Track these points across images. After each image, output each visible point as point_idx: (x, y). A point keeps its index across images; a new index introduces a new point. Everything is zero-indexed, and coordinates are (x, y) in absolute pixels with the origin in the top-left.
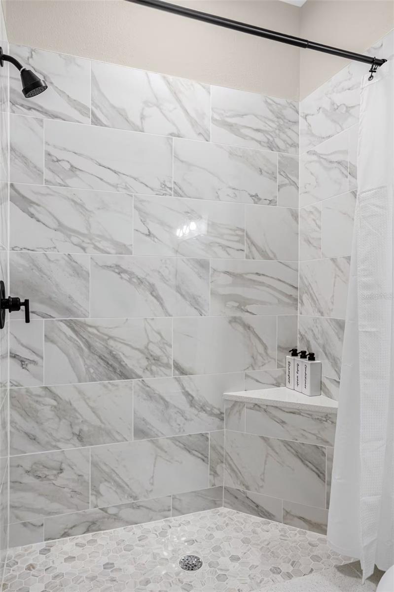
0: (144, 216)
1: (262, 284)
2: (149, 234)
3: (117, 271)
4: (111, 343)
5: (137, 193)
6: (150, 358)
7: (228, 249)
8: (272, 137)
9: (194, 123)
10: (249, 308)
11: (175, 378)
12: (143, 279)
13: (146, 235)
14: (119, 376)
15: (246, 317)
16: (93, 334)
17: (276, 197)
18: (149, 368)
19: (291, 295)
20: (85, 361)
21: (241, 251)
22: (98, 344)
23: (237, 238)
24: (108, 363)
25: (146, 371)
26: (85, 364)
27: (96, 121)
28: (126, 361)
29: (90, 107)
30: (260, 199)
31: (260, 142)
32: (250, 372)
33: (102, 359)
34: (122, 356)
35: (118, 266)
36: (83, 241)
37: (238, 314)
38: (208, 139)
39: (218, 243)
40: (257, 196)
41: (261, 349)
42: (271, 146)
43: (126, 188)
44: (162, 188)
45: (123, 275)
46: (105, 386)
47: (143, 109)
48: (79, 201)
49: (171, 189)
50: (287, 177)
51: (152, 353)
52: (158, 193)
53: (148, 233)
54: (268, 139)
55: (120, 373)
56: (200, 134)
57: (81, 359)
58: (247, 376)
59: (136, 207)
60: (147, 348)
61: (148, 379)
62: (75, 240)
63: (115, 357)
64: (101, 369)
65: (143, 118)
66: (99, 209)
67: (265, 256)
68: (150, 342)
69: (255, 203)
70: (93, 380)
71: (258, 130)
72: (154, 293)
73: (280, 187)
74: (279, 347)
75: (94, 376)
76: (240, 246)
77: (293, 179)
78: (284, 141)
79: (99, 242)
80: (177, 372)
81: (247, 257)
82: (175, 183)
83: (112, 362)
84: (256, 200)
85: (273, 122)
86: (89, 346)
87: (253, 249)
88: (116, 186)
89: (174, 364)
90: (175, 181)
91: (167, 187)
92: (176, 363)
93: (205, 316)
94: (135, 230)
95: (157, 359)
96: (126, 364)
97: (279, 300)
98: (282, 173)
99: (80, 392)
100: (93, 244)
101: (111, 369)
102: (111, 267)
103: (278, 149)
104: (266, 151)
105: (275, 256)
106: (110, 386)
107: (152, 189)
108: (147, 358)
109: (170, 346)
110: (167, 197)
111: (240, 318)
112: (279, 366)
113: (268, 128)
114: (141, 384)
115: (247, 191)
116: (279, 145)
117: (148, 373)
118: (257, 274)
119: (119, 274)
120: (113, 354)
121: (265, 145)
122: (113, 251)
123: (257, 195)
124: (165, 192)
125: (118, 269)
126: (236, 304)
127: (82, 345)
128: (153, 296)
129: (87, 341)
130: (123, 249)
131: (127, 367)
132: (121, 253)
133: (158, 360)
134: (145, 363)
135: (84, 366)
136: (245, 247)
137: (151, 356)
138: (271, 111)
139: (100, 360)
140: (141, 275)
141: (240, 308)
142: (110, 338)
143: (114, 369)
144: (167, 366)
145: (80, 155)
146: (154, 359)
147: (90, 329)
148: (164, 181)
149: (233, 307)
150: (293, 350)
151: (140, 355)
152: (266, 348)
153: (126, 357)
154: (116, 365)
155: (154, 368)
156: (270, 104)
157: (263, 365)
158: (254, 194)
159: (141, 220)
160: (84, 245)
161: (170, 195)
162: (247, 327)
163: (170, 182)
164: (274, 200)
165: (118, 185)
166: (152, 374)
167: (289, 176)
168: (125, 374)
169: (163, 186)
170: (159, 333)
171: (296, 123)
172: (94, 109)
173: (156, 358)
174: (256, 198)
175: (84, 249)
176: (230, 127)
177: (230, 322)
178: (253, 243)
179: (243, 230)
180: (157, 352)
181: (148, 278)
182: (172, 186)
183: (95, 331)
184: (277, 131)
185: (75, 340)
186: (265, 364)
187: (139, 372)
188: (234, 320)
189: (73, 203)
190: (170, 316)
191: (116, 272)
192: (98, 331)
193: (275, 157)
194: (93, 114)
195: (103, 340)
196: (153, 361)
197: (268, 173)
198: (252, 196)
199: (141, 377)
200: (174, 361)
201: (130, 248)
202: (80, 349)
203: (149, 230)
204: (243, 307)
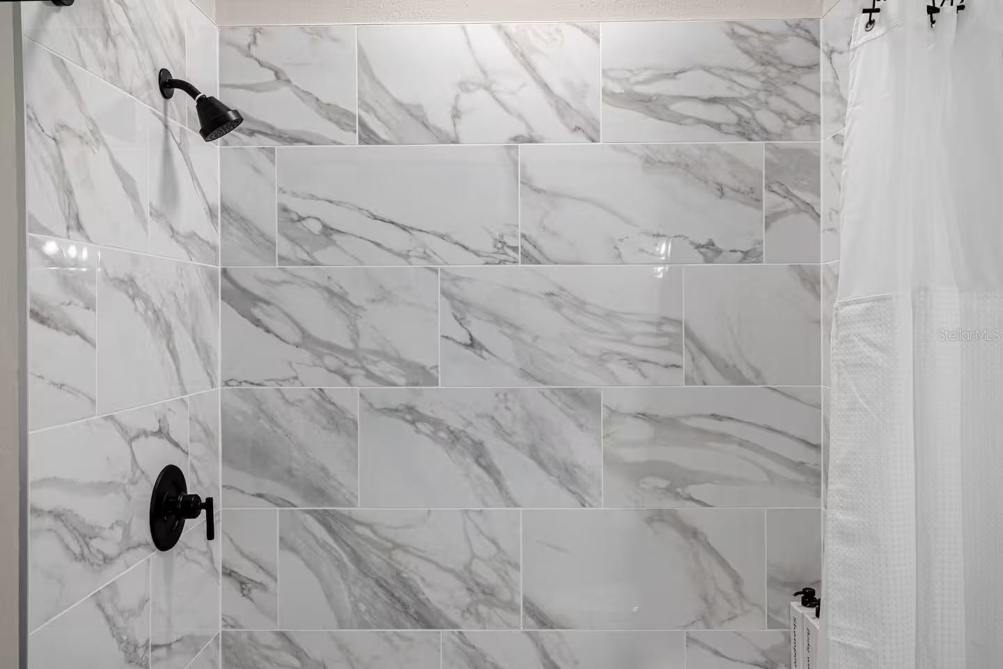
0: (461, 308)
1: (723, 437)
2: (472, 344)
3: (408, 417)
4: (399, 555)
5: (447, 263)
6: (476, 589)
7: (644, 367)
8: (749, 109)
9: (562, 108)
10: (692, 490)
11: (528, 633)
12: (460, 431)
13: (466, 346)
14: (413, 621)
15: (687, 511)
16: (367, 540)
17: (760, 243)
18: (473, 610)
19: (802, 463)
20: (350, 589)
21: (674, 369)
22: (375, 559)
23: (665, 341)
24: (393, 595)
25: (467, 615)
26: (351, 595)
27: (368, 136)
28: (429, 594)
29: (356, 111)
30: (719, 252)
31: (717, 126)
32: (698, 631)
33: (381, 586)
34: (419, 581)
35: (410, 409)
36: (346, 364)
37: (668, 504)
38: (594, 137)
39: (619, 354)
40: (713, 245)
41: (726, 584)
42: (745, 130)
43: (426, 257)
44: (496, 250)
45: (419, 425)
46: (387, 639)
47: (457, 97)
48: (336, 289)
49: (515, 249)
50: (788, 195)
51: (478, 580)
52: (489, 260)
53: (469, 342)
54: (739, 115)
55: (416, 616)
56: (577, 129)
57: (343, 585)
58: (691, 640)
59: (445, 293)
60: (468, 568)
61: (472, 631)
62: (331, 361)
63: (405, 583)
64: (379, 606)
65: (456, 115)
66: (374, 301)
67: (732, 374)
68: (474, 556)
69: (708, 260)
70: (364, 625)
71: (713, 100)
72: (482, 460)
73: (771, 219)
74: (772, 582)
75: (367, 618)
76: (672, 358)
77: (808, 197)
78: (780, 114)
79: (375, 363)
80: (531, 622)
81: (689, 380)
82: (523, 236)
83: (401, 593)
84: (710, 254)
85: (750, 74)
86: (358, 560)
87: (704, 362)
88: (405, 256)
89: (524, 604)
90: (527, 233)
91: (508, 247)
92: (530, 603)
93: (591, 506)
94: (442, 336)
95: (488, 594)
96: (429, 601)
97: (769, 473)
98: (775, 188)
99: (342, 647)
100: (363, 368)
101: (398, 606)
102: (396, 410)
103: (766, 134)
104: (732, 144)
105: (758, 374)
106: (396, 640)
107: (477, 254)
108: (469, 589)
109: (516, 566)
110: (509, 266)
111: (672, 513)
112: (772, 624)
113: (737, 92)
114: (457, 640)
115: (686, 238)
116: (768, 127)
117: (471, 620)
118: (714, 416)
119: (413, 423)
120: (403, 578)
121: (732, 130)
122: (402, 381)
123: (711, 244)
124: (504, 257)
125: (409, 413)
126: (663, 484)
127: (346, 559)
128: (480, 465)
129: (354, 551)
130: (422, 375)
131: (429, 605)
132: (417, 384)
133: (492, 594)
134: (465, 598)
135: (349, 597)
136: (684, 361)
137: (478, 584)
138: (746, 52)
139: (377, 589)
140: (456, 424)
141: (671, 491)
142: (397, 546)
143: (404, 606)
144: (511, 607)
145: (338, 204)
146: (484, 592)
147: (359, 529)
148: (502, 236)
149: (656, 488)
150: (804, 592)
151: (454, 583)
152: (737, 581)
153: (428, 585)
154: (406, 598)
155: (483, 609)
156: (742, 38)
157: (730, 619)
158: (703, 242)
159: (456, 317)
160: (348, 371)
161: (514, 262)
162: (692, 533)
163: (515, 236)
164: (755, 249)
165: (411, 254)
166: (479, 621)
167: (795, 192)
168: (425, 618)
169: (499, 245)
170: (494, 542)
171: (813, 67)
172: (363, 114)
173: (486, 590)
174: (710, 250)
175: (347, 378)
176: (647, 104)
177: (650, 521)
178: (703, 350)
179: (679, 322)
180: (491, 578)
181: (469, 430)
182: (518, 242)
183: (367, 532)
184: (762, 96)
185: (333, 548)
186: (736, 616)
187: (454, 616)
188: (657, 517)
189: (326, 295)
190: (516, 505)
191: (407, 421)
192: (374, 532)
193: (755, 153)
194: (363, 125)
195: (385, 550)
196: (481, 596)
197: (738, 191)
198: (698, 247)
199: (457, 627)
200: (525, 598)
201: (433, 371)
202: (341, 566)
203: (470, 335)
204: (679, 490)
